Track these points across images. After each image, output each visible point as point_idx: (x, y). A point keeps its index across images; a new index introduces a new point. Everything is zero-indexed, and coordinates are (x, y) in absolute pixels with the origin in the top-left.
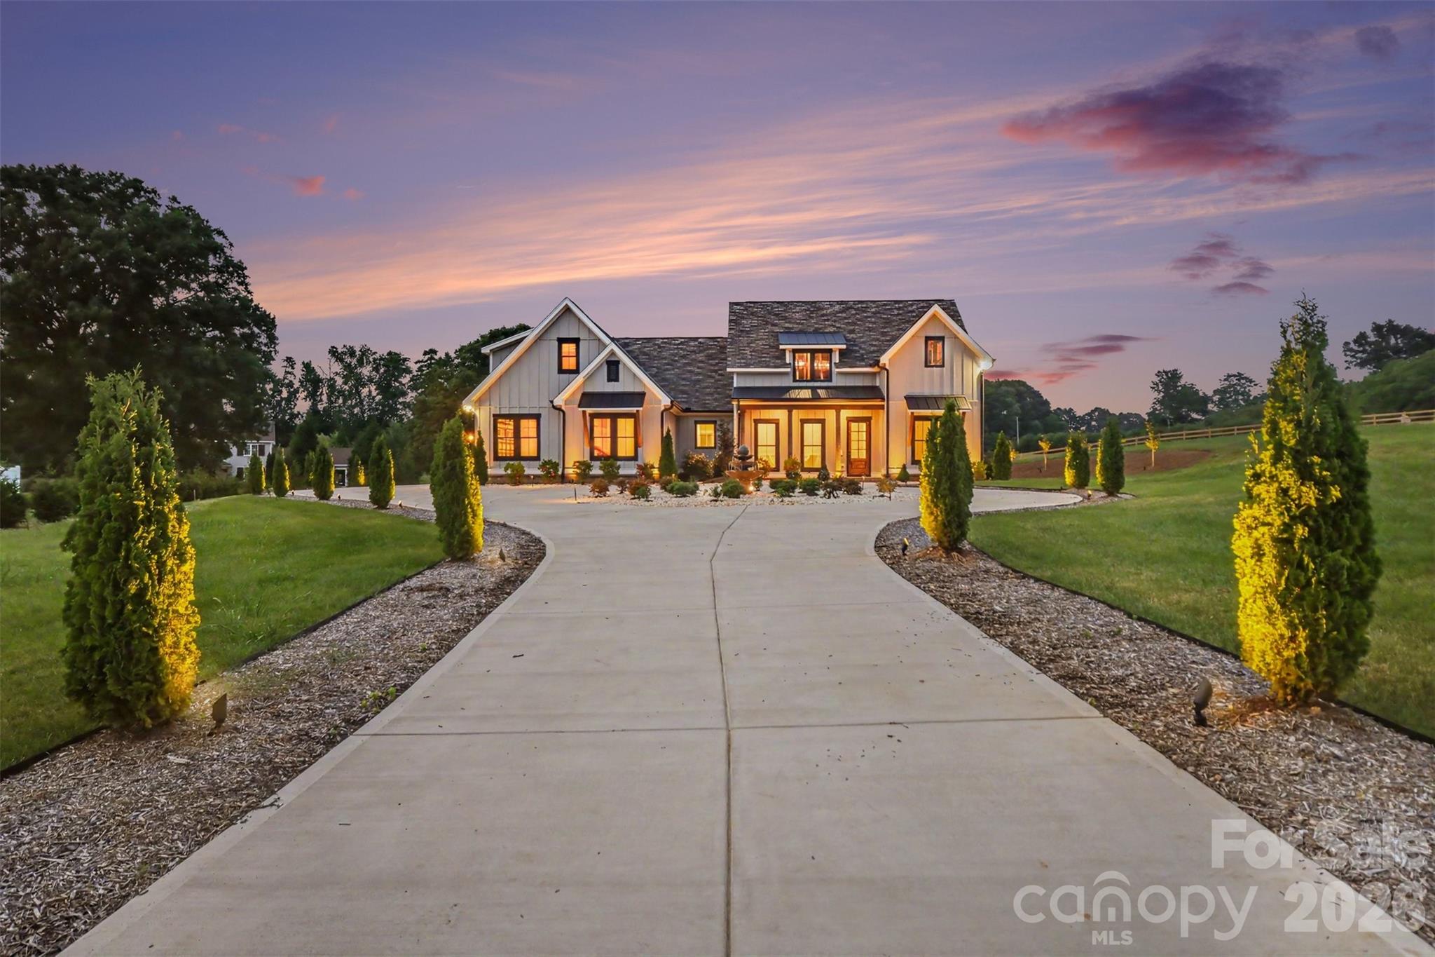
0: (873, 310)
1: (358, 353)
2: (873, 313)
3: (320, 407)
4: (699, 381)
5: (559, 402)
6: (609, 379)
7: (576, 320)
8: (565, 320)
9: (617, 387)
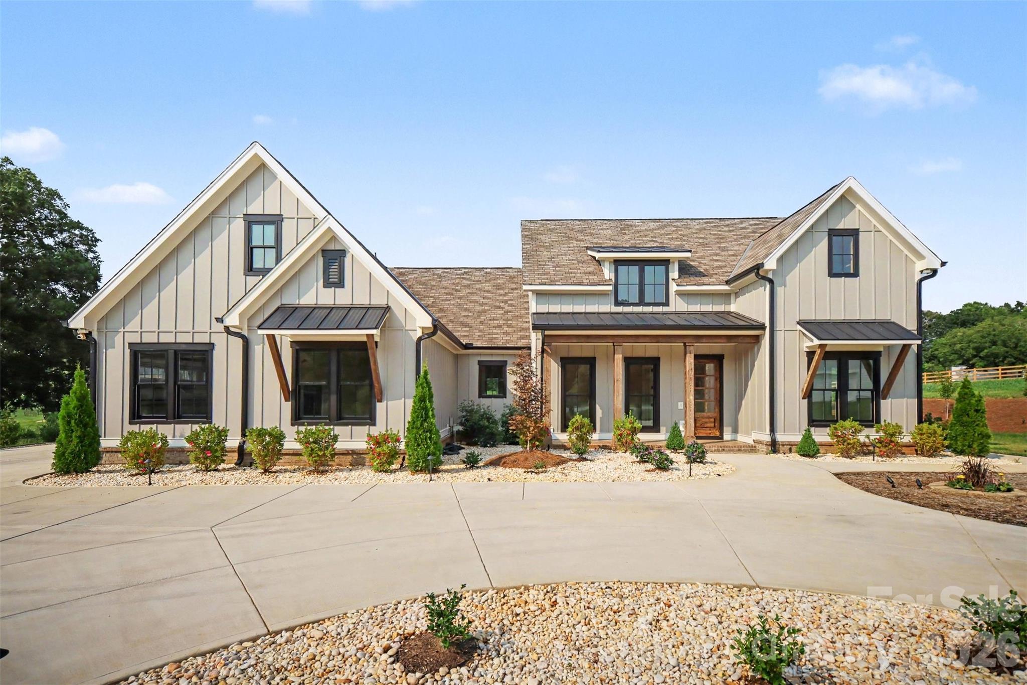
2: (698, 229)
4: (485, 311)
5: (232, 320)
6: (327, 284)
7: (276, 184)
8: (256, 184)
9: (342, 297)
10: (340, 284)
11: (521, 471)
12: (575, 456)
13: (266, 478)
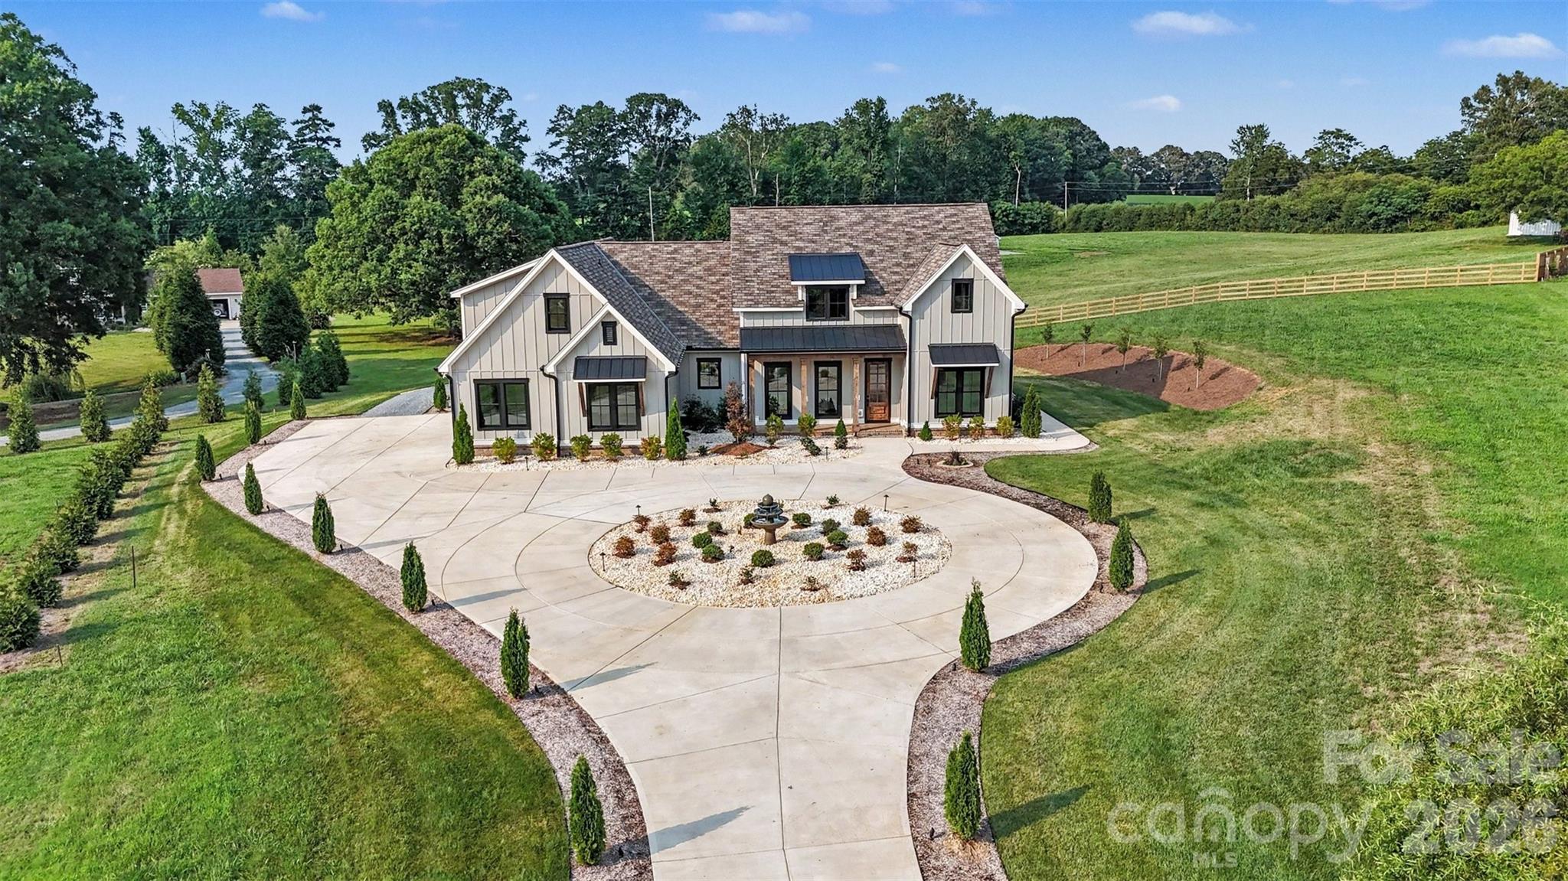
0: (895, 220)
1: (213, 114)
2: (895, 224)
3: (169, 189)
5: (550, 369)
6: (606, 343)
7: (564, 273)
8: (551, 273)
9: (615, 351)
10: (614, 343)
11: (733, 457)
12: (768, 445)
13: (583, 465)
